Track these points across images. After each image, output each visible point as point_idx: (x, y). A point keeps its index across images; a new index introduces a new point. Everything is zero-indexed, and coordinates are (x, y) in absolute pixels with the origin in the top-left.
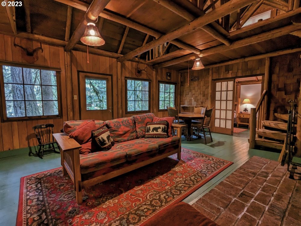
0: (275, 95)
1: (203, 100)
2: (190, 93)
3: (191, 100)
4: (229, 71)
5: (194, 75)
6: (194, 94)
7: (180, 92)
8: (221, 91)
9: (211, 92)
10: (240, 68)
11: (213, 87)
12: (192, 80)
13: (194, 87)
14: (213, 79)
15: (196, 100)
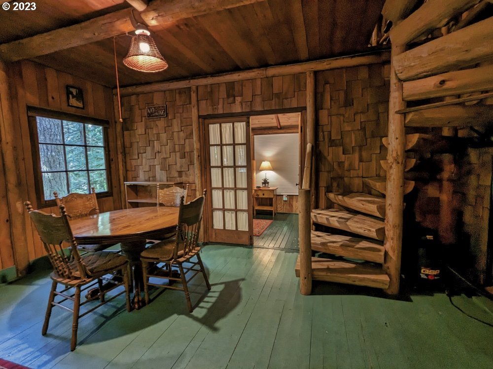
0: (326, 154)
1: (181, 167)
2: (149, 149)
3: (152, 168)
4: (235, 99)
5: (155, 102)
6: (158, 152)
7: (124, 147)
8: (221, 145)
9: (199, 147)
10: (258, 92)
11: (201, 134)
12: (150, 115)
13: (158, 134)
14: (200, 114)
15: (166, 168)
